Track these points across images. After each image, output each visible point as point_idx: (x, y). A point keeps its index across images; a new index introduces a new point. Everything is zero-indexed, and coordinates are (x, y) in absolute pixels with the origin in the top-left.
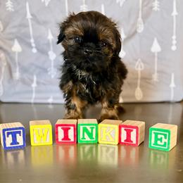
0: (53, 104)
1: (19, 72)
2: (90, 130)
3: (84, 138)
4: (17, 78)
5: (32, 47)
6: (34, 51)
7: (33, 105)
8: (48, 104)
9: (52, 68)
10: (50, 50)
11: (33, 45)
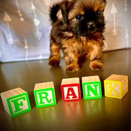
0: (42, 60)
1: (12, 37)
2: (94, 88)
3: (89, 95)
4: (11, 43)
5: (20, 17)
6: (22, 19)
7: (27, 62)
8: (39, 60)
9: (38, 32)
10: (35, 18)
11: (21, 15)
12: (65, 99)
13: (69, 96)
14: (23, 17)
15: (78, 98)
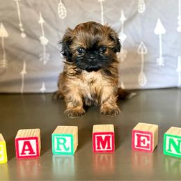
12: (20, 155)
13: (25, 152)
14: (25, 32)
15: (36, 154)
